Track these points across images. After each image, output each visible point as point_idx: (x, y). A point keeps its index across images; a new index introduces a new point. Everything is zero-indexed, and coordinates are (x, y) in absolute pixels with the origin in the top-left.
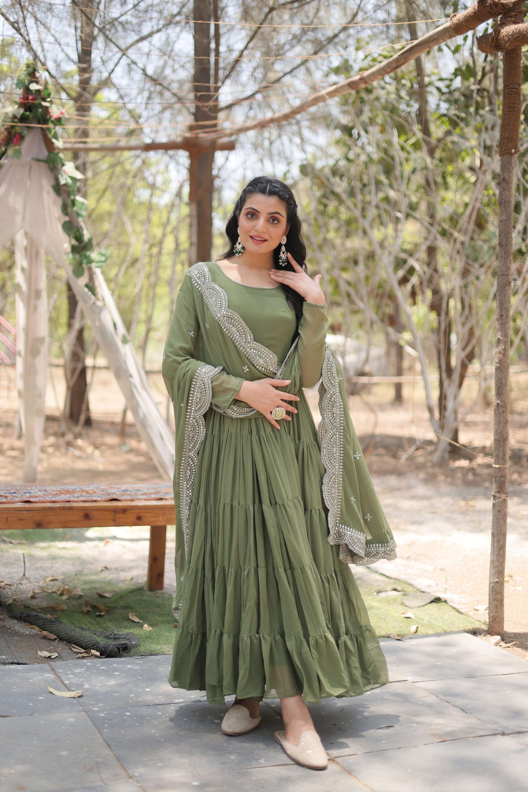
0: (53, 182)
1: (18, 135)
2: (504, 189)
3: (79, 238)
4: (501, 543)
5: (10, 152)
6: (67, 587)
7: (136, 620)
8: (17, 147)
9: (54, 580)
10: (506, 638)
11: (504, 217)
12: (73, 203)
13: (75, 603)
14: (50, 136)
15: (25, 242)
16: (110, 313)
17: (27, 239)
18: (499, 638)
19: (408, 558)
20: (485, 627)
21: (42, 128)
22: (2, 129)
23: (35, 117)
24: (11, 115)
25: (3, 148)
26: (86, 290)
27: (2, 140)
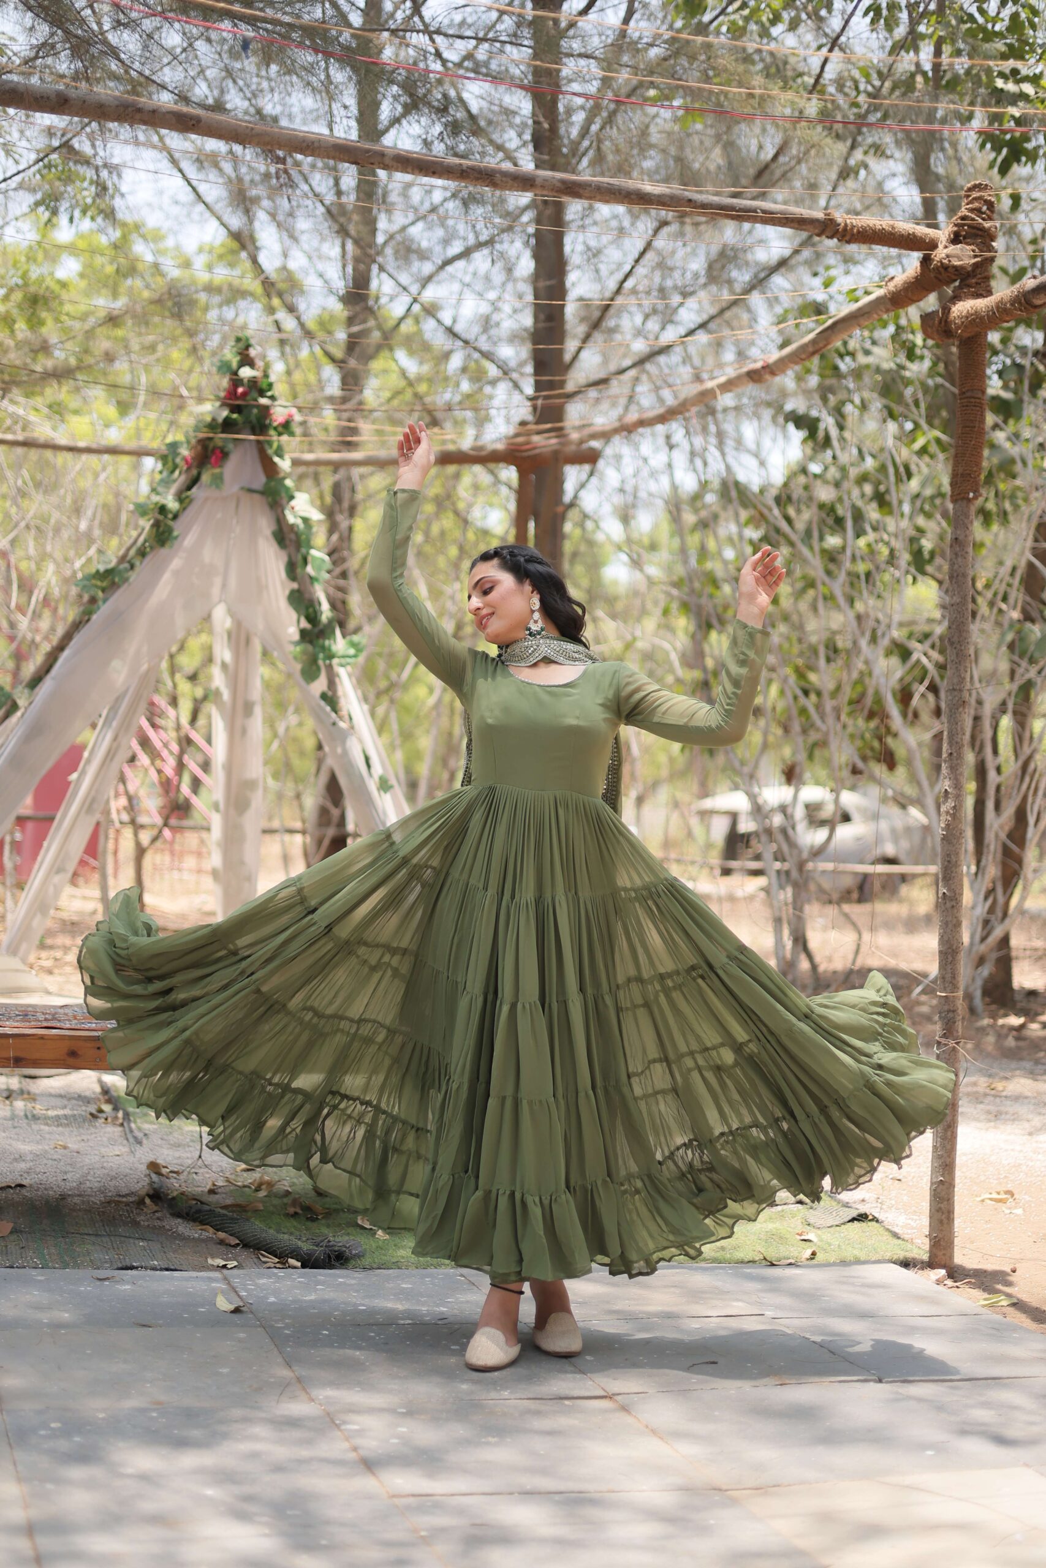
0: (274, 527)
1: (218, 452)
2: (956, 554)
3: (313, 618)
5: (205, 478)
6: (266, 1178)
8: (217, 471)
10: (955, 1274)
11: (956, 599)
12: (306, 560)
13: (276, 1201)
14: (270, 452)
15: (228, 623)
16: (360, 741)
17: (232, 618)
18: (943, 1272)
20: (925, 1257)
21: (258, 442)
22: (193, 441)
23: (247, 422)
24: (208, 419)
25: (195, 472)
26: (323, 703)
27: (193, 458)
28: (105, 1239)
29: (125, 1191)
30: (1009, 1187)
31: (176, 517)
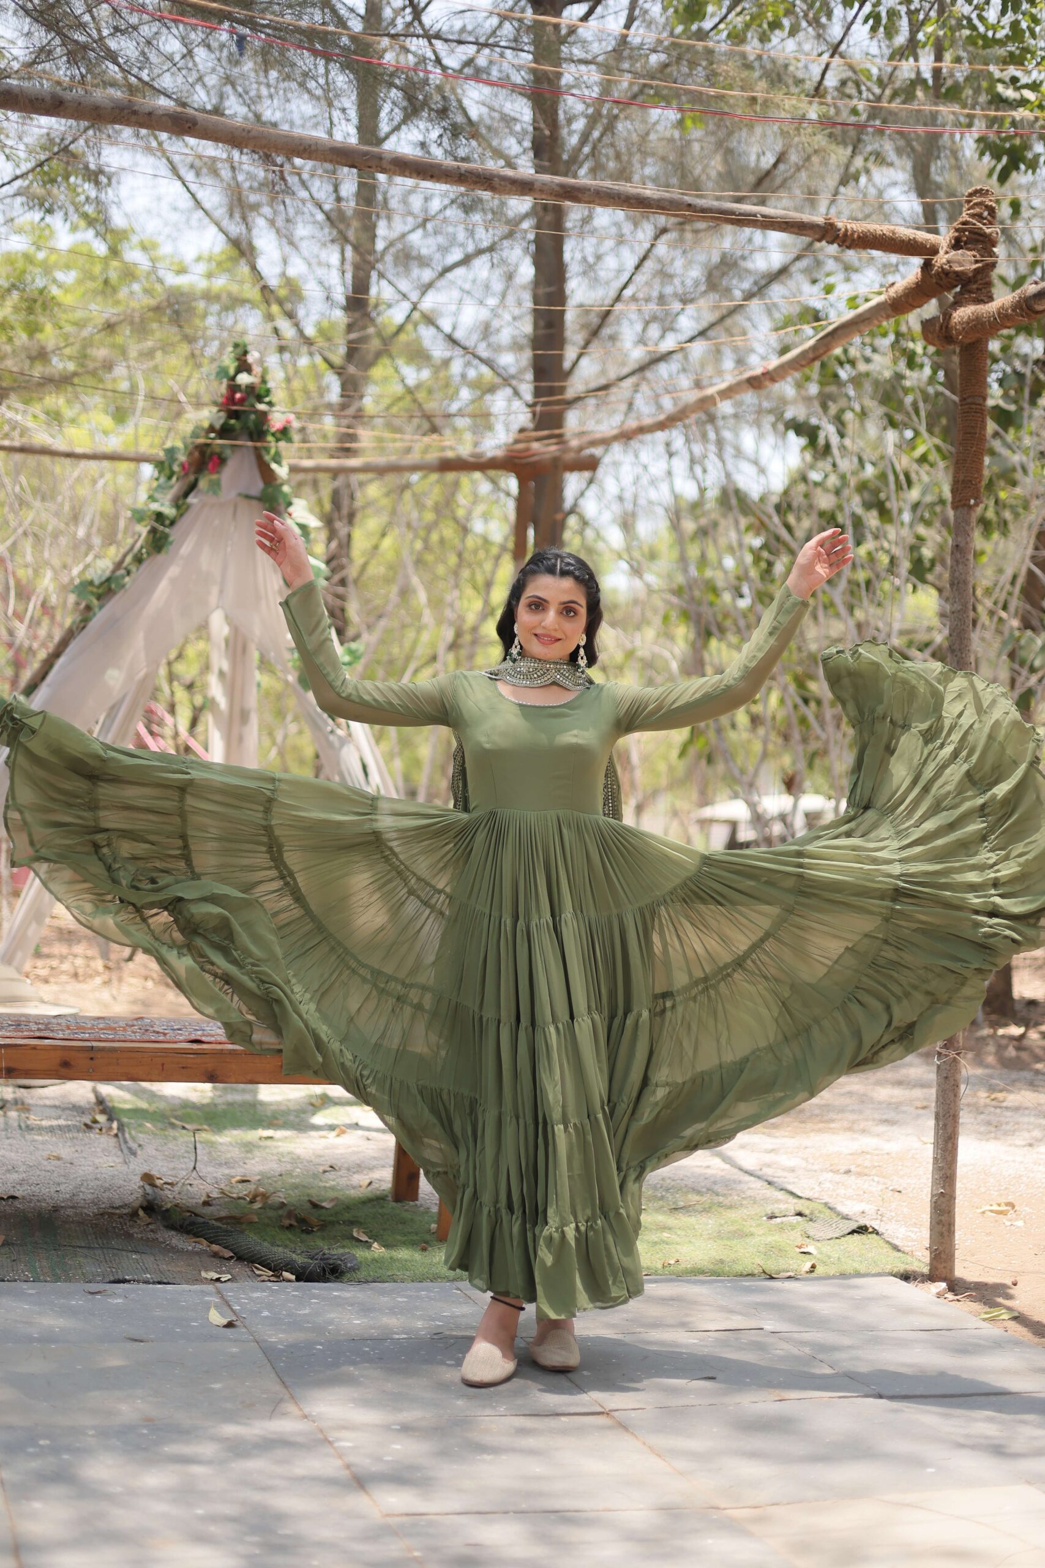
1: (215, 458)
2: (957, 562)
4: (950, 1130)
5: (203, 484)
6: (263, 1190)
7: (364, 1238)
8: (214, 477)
9: (244, 1181)
10: (956, 1287)
11: (957, 607)
13: (271, 1213)
14: (267, 458)
15: (226, 630)
16: (358, 749)
17: (229, 624)
18: (943, 1285)
19: (848, 1172)
20: (926, 1270)
21: (256, 448)
22: (191, 447)
23: (245, 428)
24: (206, 424)
25: (192, 478)
27: (190, 464)
28: (98, 1252)
29: (118, 1203)
30: (1010, 1199)
31: (173, 523)
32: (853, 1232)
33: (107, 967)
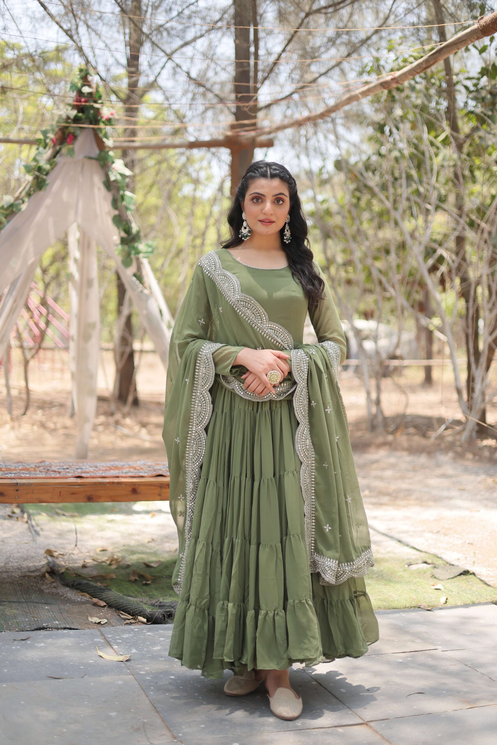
0: (104, 179)
1: (71, 135)
3: (128, 231)
5: (64, 150)
6: (116, 557)
8: (71, 146)
9: (103, 550)
12: (123, 198)
13: (123, 572)
14: (101, 135)
15: (78, 235)
16: (156, 300)
17: (80, 232)
21: (93, 129)
22: (57, 129)
23: (87, 118)
24: (64, 116)
25: (58, 148)
26: (134, 279)
27: (57, 139)
29: (33, 569)
31: (47, 174)
32: (461, 574)
33: (12, 419)
